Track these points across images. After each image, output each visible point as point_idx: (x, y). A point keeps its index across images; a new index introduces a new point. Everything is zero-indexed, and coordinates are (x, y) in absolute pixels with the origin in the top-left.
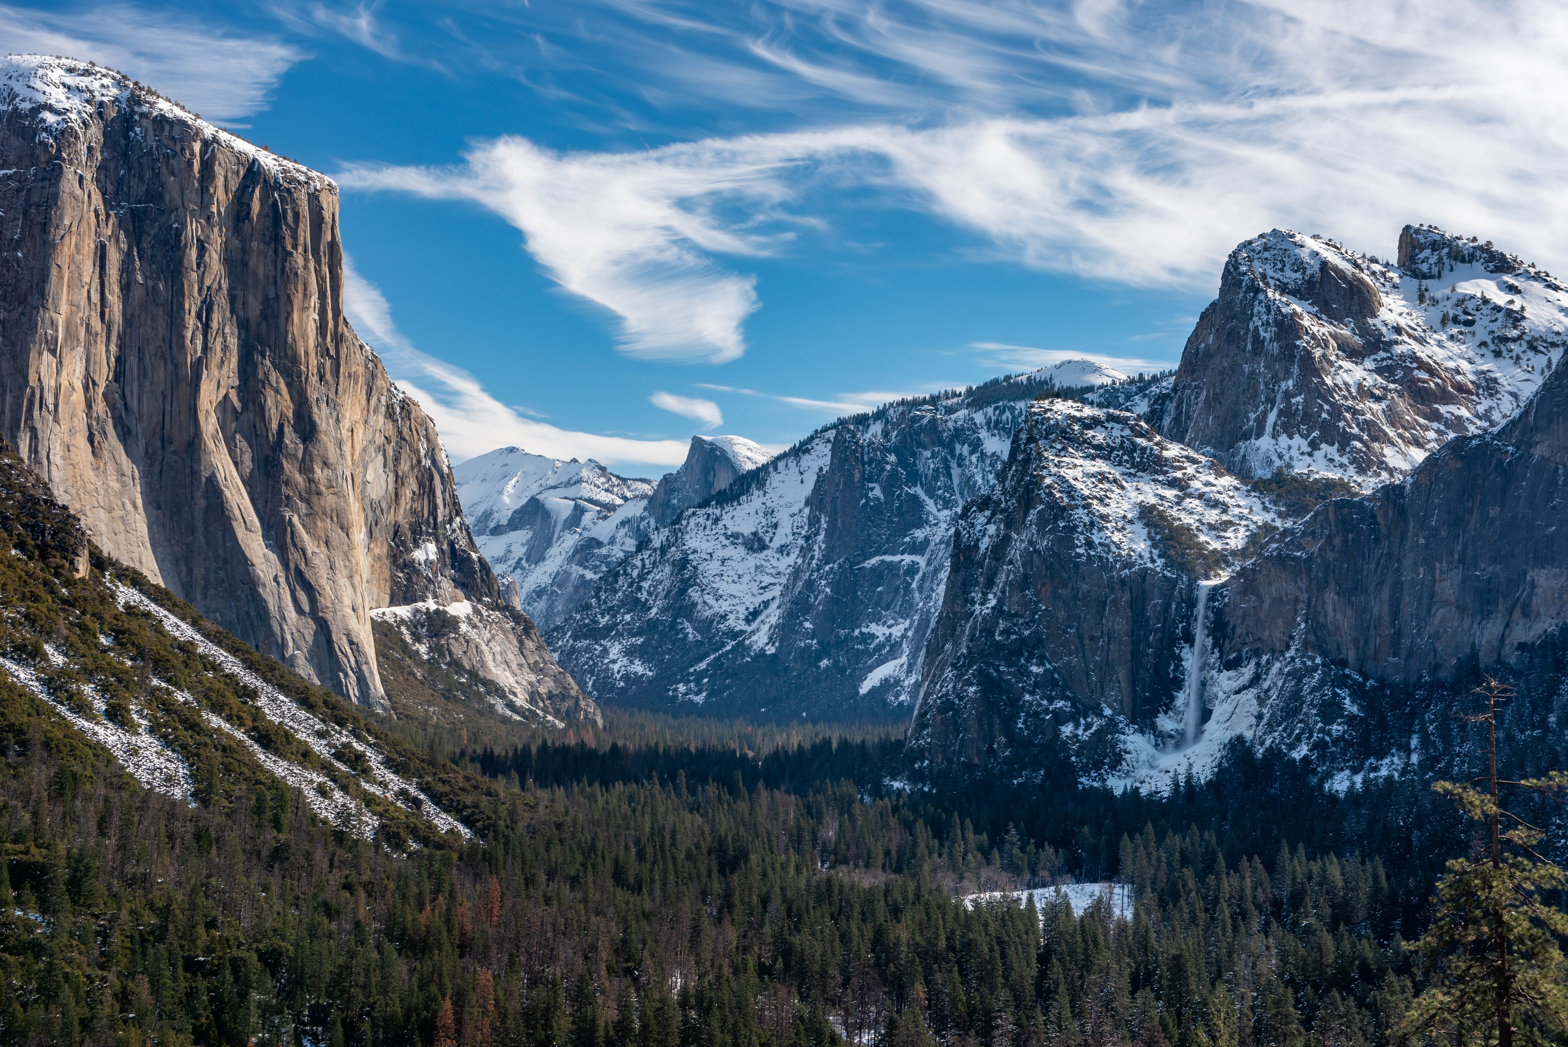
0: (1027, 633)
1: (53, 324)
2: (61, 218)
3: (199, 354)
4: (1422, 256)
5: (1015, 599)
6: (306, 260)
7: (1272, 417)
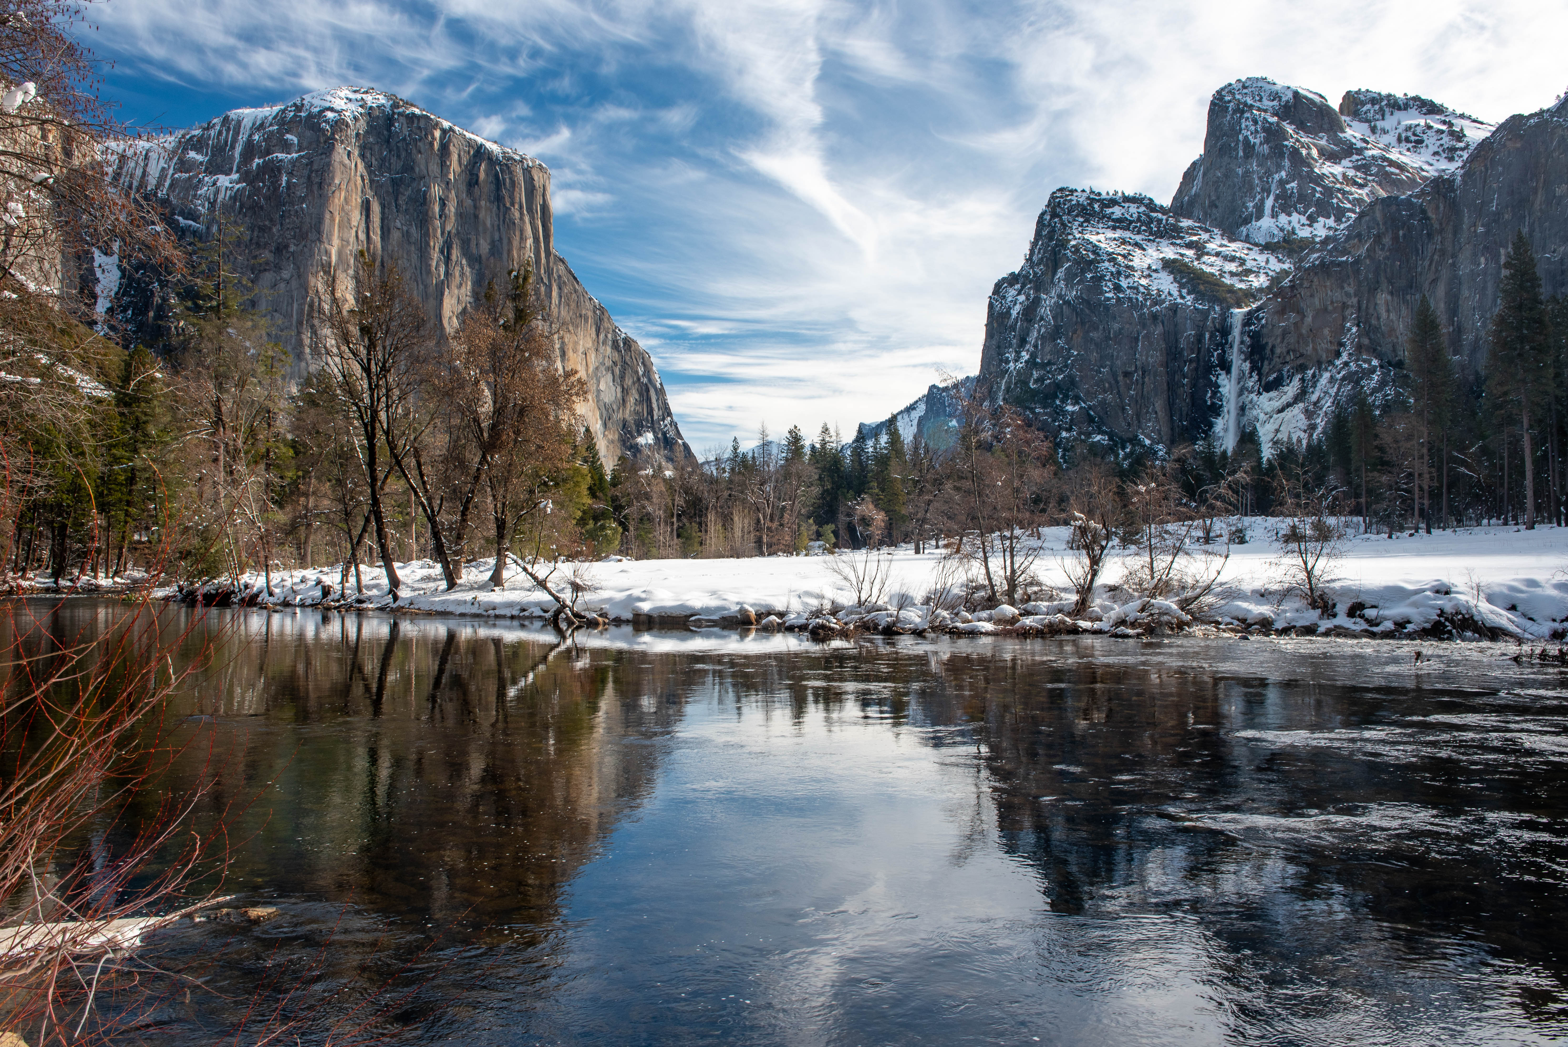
0: (1060, 377)
1: (328, 253)
2: (333, 179)
3: (442, 277)
4: (1364, 109)
5: (1048, 349)
6: (522, 214)
7: (1269, 203)
